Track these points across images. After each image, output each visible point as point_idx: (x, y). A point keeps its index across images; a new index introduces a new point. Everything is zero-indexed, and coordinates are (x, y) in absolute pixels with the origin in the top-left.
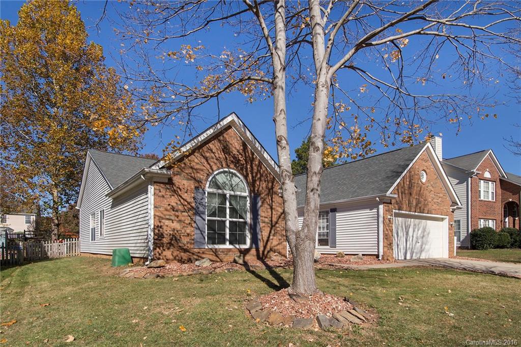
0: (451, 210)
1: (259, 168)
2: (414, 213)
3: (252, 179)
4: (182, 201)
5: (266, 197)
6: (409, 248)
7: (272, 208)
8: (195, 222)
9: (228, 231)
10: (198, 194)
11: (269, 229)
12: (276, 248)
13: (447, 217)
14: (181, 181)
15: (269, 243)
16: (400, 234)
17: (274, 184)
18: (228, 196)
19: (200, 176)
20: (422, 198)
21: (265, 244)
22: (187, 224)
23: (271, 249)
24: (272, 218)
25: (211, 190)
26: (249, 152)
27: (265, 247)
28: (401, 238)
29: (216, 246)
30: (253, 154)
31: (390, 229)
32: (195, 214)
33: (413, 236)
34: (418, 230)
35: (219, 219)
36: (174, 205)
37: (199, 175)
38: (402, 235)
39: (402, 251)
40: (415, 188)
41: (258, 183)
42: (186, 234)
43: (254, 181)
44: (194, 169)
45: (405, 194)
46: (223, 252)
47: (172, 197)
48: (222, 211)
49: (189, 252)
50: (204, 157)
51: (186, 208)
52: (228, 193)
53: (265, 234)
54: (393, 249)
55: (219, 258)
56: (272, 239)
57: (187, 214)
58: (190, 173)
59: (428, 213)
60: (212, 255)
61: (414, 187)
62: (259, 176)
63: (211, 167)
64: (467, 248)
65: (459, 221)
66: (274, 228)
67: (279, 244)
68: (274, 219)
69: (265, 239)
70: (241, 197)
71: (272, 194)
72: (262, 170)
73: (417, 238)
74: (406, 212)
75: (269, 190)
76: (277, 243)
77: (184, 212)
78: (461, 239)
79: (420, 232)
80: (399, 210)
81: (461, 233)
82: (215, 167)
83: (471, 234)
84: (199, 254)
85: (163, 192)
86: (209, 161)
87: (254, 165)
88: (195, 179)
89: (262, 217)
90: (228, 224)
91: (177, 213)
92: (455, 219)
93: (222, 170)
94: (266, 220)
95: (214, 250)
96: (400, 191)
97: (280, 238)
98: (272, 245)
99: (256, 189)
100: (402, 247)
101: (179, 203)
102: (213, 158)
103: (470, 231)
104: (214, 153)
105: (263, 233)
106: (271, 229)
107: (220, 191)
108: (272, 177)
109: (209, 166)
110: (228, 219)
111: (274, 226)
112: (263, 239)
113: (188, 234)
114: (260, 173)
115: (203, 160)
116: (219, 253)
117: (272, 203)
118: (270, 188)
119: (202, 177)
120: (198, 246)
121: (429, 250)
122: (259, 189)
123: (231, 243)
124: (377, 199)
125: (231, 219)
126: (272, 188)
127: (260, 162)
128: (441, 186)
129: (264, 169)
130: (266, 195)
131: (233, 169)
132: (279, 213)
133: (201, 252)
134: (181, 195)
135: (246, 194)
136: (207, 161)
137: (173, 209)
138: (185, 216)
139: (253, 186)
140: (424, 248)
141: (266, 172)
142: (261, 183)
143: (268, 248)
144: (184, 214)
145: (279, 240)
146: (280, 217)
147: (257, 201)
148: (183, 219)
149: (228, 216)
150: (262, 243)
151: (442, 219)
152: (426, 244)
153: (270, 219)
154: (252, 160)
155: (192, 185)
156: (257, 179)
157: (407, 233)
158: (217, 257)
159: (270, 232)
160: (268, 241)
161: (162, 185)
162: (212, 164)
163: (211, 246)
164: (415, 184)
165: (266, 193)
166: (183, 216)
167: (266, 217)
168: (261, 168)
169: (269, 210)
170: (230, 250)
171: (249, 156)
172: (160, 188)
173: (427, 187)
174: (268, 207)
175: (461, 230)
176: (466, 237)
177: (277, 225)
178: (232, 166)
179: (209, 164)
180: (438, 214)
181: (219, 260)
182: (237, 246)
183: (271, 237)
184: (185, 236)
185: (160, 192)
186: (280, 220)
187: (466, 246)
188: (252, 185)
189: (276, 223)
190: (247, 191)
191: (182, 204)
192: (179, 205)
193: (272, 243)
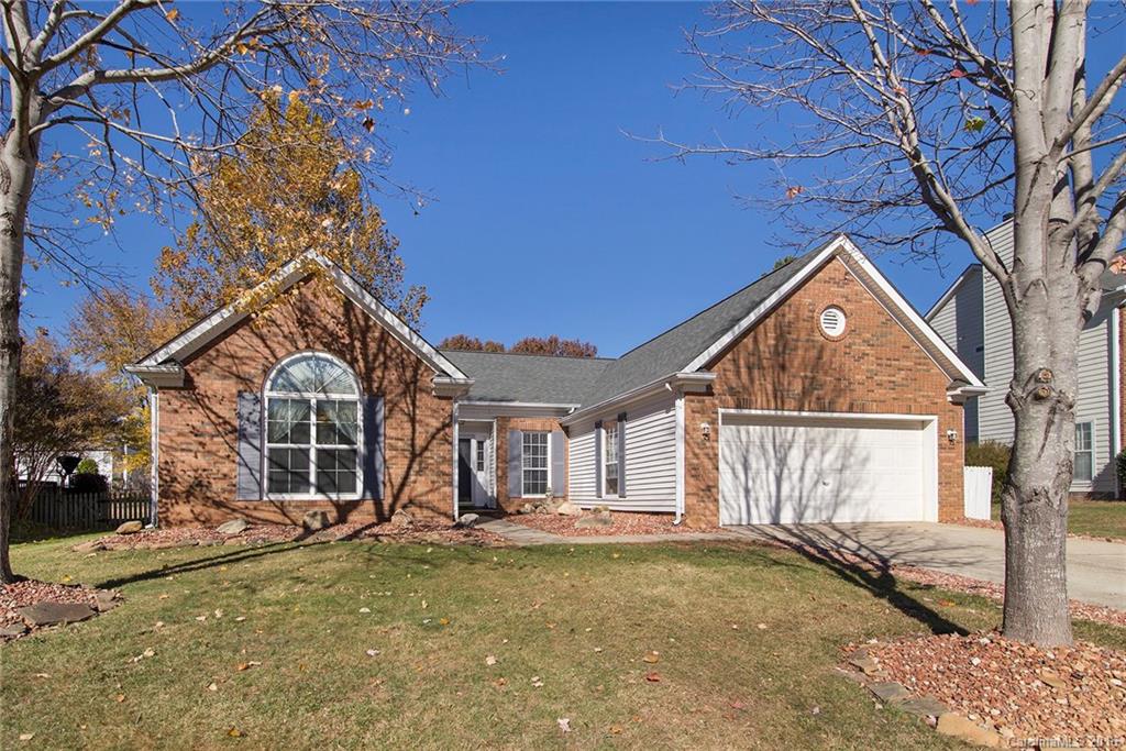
0: (950, 399)
1: (383, 344)
2: (796, 413)
3: (365, 366)
4: (213, 417)
5: (398, 398)
6: (790, 497)
7: (413, 421)
8: (238, 454)
9: (313, 468)
10: (244, 403)
11: (406, 462)
12: (424, 499)
13: (935, 418)
14: (209, 383)
15: (407, 490)
16: (753, 464)
17: (420, 372)
18: (313, 402)
19: (251, 370)
20: (826, 373)
21: (395, 492)
22: (222, 457)
23: (411, 501)
24: (413, 439)
25: (274, 394)
26: (360, 316)
27: (396, 498)
28: (758, 473)
29: (287, 497)
30: (367, 318)
31: (707, 455)
32: (239, 439)
33: (803, 469)
34: (823, 453)
35: (292, 446)
36: (197, 425)
37: (246, 368)
38: (763, 466)
39: (763, 503)
40: (800, 352)
41: (380, 374)
42: (220, 476)
43: (370, 370)
44: (237, 358)
45: (760, 367)
46: (297, 507)
47: (194, 411)
48: (301, 432)
49: (226, 507)
50: (257, 335)
51: (220, 429)
52: (313, 397)
53: (397, 472)
54: (716, 500)
55: (289, 518)
56: (415, 482)
57: (222, 440)
58: (229, 367)
59: (850, 410)
60: (275, 512)
61: (796, 349)
62: (381, 358)
63: (273, 352)
64: (1109, 497)
65: (1087, 426)
66: (418, 459)
67: (431, 491)
68: (420, 442)
69: (397, 481)
70: (342, 403)
71: (415, 392)
72: (388, 348)
73: (820, 473)
74: (766, 412)
75: (407, 385)
76: (427, 489)
77: (217, 436)
78: (1095, 473)
79: (829, 457)
80: (738, 406)
81: (1095, 455)
82: (280, 352)
83: (1120, 458)
84: (246, 511)
85: (176, 404)
86: (268, 342)
87: (369, 340)
88: (238, 377)
89: (392, 438)
90: (313, 456)
91: (201, 439)
92: (1078, 420)
93: (298, 356)
94: (400, 444)
95: (279, 504)
96: (742, 363)
97: (435, 478)
98: (414, 494)
99: (376, 385)
100: (762, 496)
101: (207, 420)
102: (276, 335)
103: (1118, 450)
104: (278, 326)
105: (391, 471)
106: (412, 461)
107: (294, 395)
108: (412, 358)
109: (268, 352)
110: (313, 446)
111: (421, 455)
112: (391, 482)
113: (225, 475)
114: (385, 353)
115: (256, 341)
116: (291, 509)
117: (414, 411)
118: (409, 380)
119: (253, 371)
120: (244, 496)
121: (865, 502)
122: (381, 384)
123: (320, 490)
124: (667, 385)
125: (319, 446)
126: (415, 382)
127: (383, 332)
128: (904, 341)
129: (393, 346)
130: (400, 395)
131: (323, 351)
132: (432, 430)
133: (251, 507)
134: (210, 406)
135: (355, 397)
136: (264, 341)
137: (196, 433)
138: (219, 445)
139: (367, 381)
140: (849, 496)
141: (399, 350)
142: (386, 373)
143: (404, 498)
144: (216, 439)
145: (433, 482)
146: (433, 437)
147: (378, 408)
148: (214, 448)
149: (313, 441)
150: (388, 489)
151: (923, 425)
152: (853, 488)
153: (410, 442)
154: (366, 329)
155: (232, 386)
156: (377, 364)
157: (782, 462)
158: (285, 514)
159: (409, 468)
160: (403, 485)
161: (172, 392)
162: (274, 346)
163: (273, 497)
164: (800, 344)
165: (399, 390)
166: (215, 444)
167: (401, 440)
168: (386, 343)
169: (408, 425)
170: (313, 503)
171: (358, 323)
172: (170, 397)
173: (849, 347)
174: (406, 418)
175: (1094, 450)
176: (1107, 467)
177: (428, 454)
178: (318, 346)
179: (267, 346)
180: (893, 413)
181: (289, 522)
182: (334, 496)
183: (412, 478)
184: (220, 479)
185: (169, 404)
186: (435, 442)
187: (1109, 489)
188: (366, 378)
189: (426, 449)
190: (357, 391)
191: (213, 423)
192: (208, 424)
193: (412, 490)
